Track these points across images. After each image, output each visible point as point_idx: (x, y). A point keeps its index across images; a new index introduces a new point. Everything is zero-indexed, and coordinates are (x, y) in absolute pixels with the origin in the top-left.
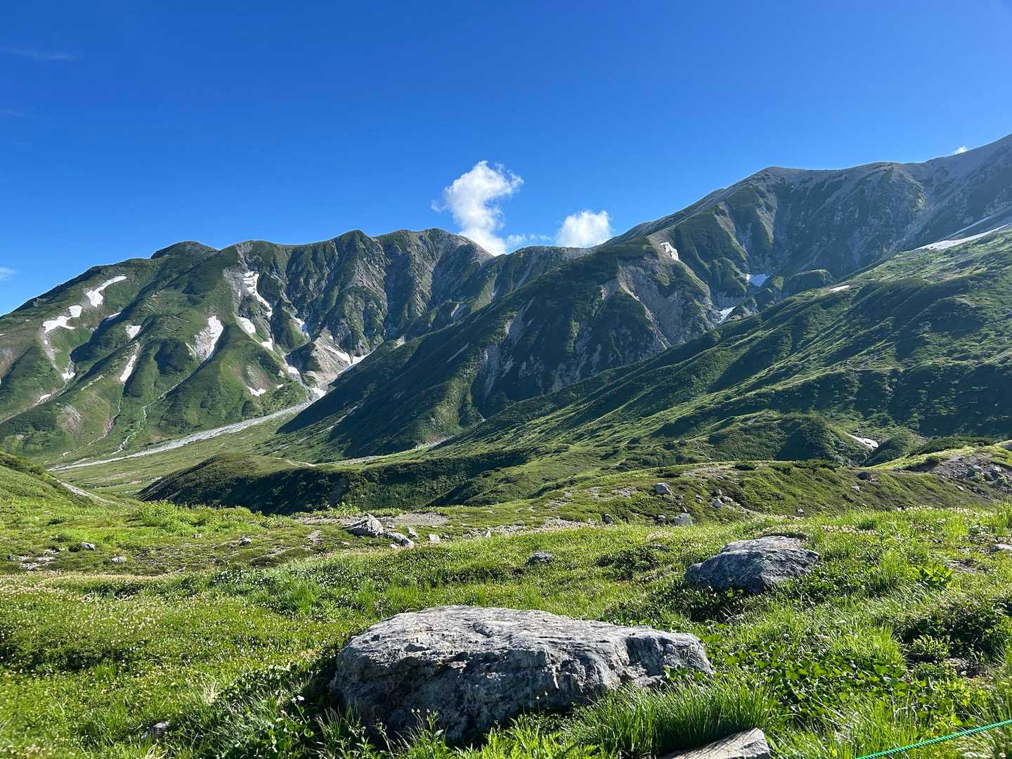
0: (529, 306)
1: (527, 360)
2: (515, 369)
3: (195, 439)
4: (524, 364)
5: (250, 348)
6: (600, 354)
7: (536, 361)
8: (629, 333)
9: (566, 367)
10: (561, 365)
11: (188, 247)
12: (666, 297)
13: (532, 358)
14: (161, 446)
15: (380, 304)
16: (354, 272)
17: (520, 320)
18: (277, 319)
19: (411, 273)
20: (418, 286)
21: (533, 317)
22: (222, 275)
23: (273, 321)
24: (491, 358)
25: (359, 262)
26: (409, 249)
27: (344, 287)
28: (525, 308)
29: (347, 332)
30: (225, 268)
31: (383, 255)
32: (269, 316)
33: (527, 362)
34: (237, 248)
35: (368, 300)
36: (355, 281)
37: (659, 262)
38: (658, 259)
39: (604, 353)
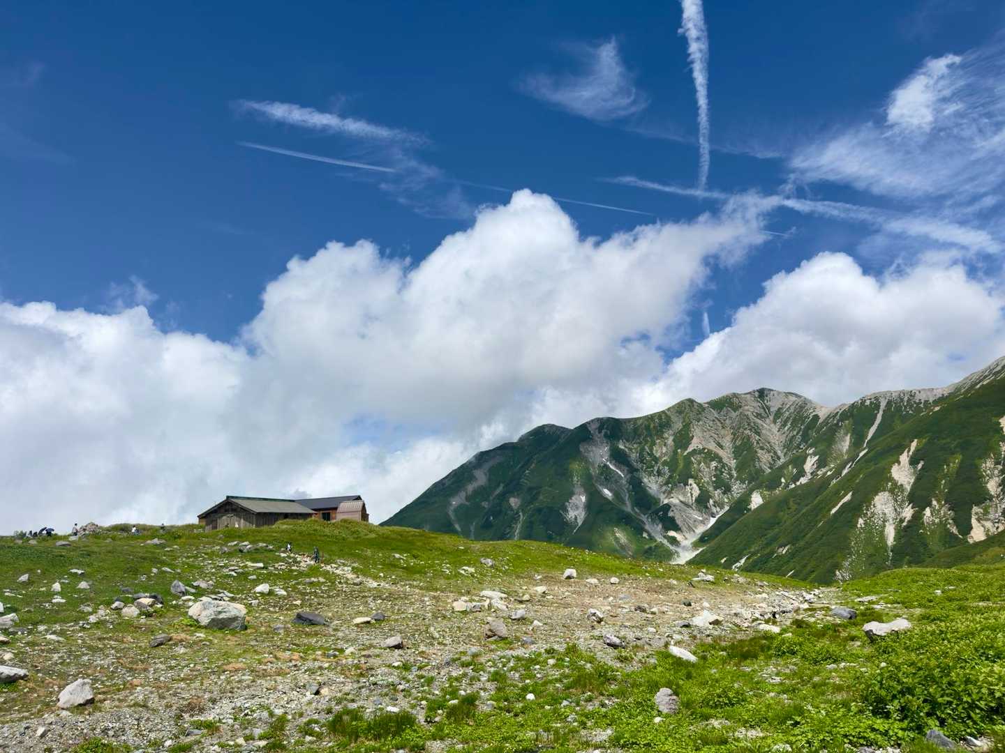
0: (912, 451)
2: (917, 517)
4: (928, 510)
5: (615, 512)
7: (941, 506)
10: (975, 507)
11: (546, 430)
13: (935, 503)
15: (723, 464)
16: (693, 436)
17: (907, 465)
18: (630, 484)
19: (747, 432)
20: (758, 443)
21: (923, 460)
22: (579, 449)
23: (627, 487)
24: (883, 506)
25: (695, 427)
26: (741, 410)
27: (686, 450)
28: (908, 452)
29: (696, 492)
30: (580, 443)
31: (715, 417)
32: (624, 482)
33: (930, 507)
34: (588, 425)
35: (711, 461)
36: (695, 444)
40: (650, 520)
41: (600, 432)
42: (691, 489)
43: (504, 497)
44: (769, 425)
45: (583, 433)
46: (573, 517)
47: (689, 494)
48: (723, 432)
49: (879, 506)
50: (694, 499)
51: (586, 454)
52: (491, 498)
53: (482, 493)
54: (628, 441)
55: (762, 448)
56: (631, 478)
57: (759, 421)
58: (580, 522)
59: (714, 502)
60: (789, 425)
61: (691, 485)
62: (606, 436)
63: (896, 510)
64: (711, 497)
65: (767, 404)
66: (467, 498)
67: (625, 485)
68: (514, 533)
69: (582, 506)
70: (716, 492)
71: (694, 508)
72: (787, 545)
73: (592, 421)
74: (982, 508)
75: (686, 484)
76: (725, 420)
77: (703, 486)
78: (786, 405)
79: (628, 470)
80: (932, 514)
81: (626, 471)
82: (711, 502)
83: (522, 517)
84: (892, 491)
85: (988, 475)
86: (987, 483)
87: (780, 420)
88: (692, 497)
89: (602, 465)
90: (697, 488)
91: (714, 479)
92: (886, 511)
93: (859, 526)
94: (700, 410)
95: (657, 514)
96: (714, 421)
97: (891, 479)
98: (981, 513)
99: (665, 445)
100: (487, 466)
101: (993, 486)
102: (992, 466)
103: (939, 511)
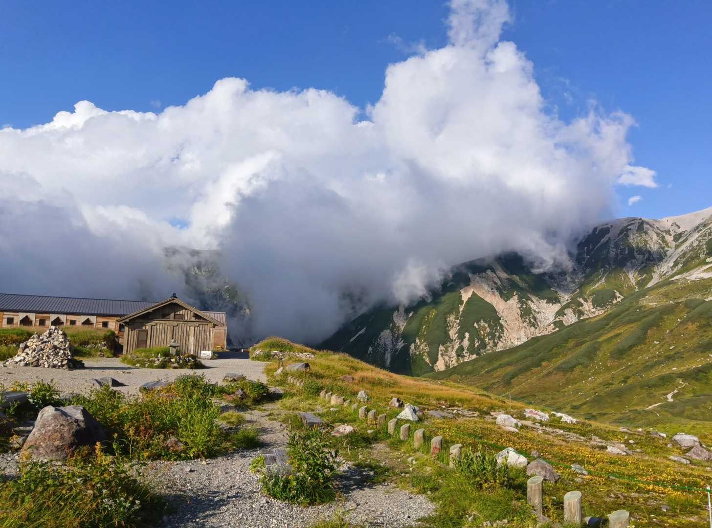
2: (406, 348)
4: (413, 345)
6: (469, 340)
7: (421, 343)
8: (487, 326)
9: (444, 349)
10: (441, 347)
12: (506, 301)
13: (417, 341)
17: (403, 313)
21: (413, 310)
24: (386, 340)
33: (415, 344)
37: (497, 276)
38: (496, 274)
39: (471, 340)
49: (383, 339)
63: (393, 343)
74: (445, 347)
80: (415, 348)
84: (392, 330)
85: (450, 326)
86: (450, 331)
92: (387, 343)
93: (369, 352)
97: (392, 322)
98: (444, 351)
101: (453, 333)
102: (454, 320)
103: (419, 346)
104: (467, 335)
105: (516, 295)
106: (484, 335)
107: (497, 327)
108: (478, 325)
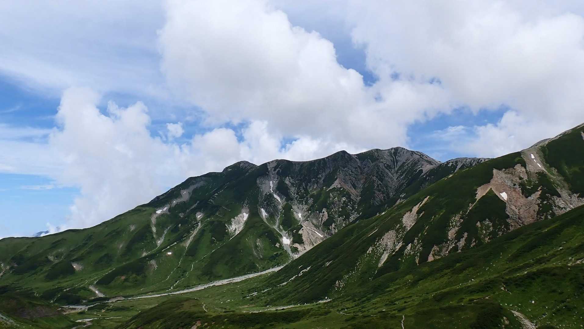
0: (423, 204)
1: (412, 242)
2: (403, 248)
3: (211, 285)
4: (410, 245)
5: (263, 227)
6: (465, 240)
7: (418, 243)
8: (491, 224)
9: (438, 249)
10: (435, 246)
11: (241, 165)
12: (527, 197)
13: (416, 241)
14: (194, 287)
15: (351, 199)
16: (337, 178)
17: (415, 214)
18: (283, 209)
19: (374, 178)
20: (378, 186)
21: (424, 211)
22: (256, 181)
23: (281, 210)
24: (388, 240)
25: (341, 171)
26: (377, 162)
27: (329, 187)
28: (420, 204)
29: (326, 217)
30: (258, 177)
31: (358, 166)
32: (280, 207)
33: (412, 244)
34: (268, 165)
35: (343, 197)
36: (336, 184)
37: (526, 170)
38: (525, 168)
39: (468, 241)
40: (287, 235)
41: (275, 170)
42: (323, 216)
43: (195, 211)
44: (393, 174)
45: (263, 170)
46: (234, 229)
47: (320, 219)
48: (360, 177)
49: (385, 240)
50: (323, 222)
51: (260, 185)
52: (188, 211)
53: (182, 207)
54: (292, 178)
55: (379, 191)
56: (286, 204)
57: (387, 171)
58: (237, 232)
59: (335, 226)
60: (404, 175)
61: (324, 212)
62: (278, 173)
63: (394, 243)
64: (334, 222)
65: (397, 159)
66: (170, 210)
67: (280, 209)
68: (190, 236)
69: (243, 222)
70: (339, 219)
71: (320, 229)
72: (331, 261)
73: (272, 162)
74: (439, 247)
75: (320, 212)
76: (364, 168)
77: (332, 214)
78: (409, 160)
79: (285, 199)
80: (411, 249)
81: (284, 199)
82: (333, 225)
83: (199, 226)
84: (397, 231)
85: (452, 226)
86: (449, 231)
87: (400, 171)
88: (322, 221)
89: (268, 194)
90: (327, 215)
91: (340, 210)
92: (389, 243)
93: (368, 252)
94: (348, 160)
95: (292, 231)
96: (356, 168)
97: (401, 222)
98: (437, 251)
99: (317, 183)
100: (192, 188)
101: (452, 233)
102: (458, 219)
103: (416, 246)
104: (466, 235)
105: (540, 190)
106: (484, 235)
107: (502, 225)
108: (481, 224)
